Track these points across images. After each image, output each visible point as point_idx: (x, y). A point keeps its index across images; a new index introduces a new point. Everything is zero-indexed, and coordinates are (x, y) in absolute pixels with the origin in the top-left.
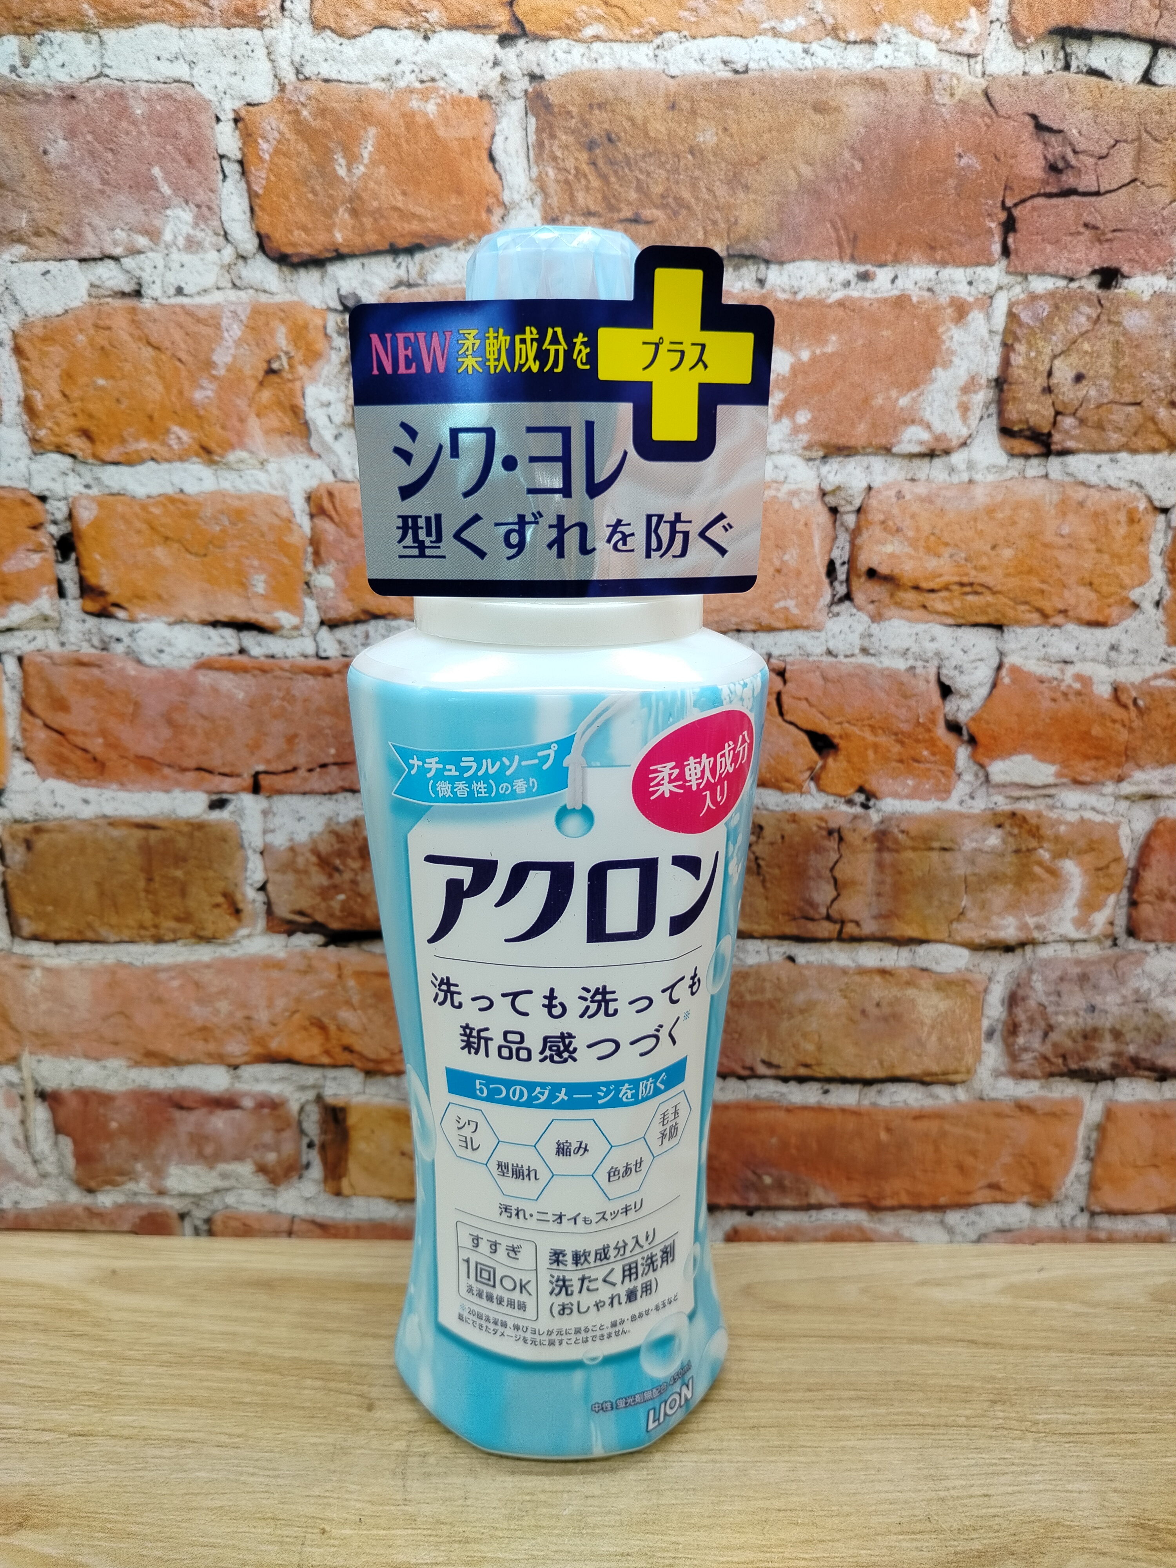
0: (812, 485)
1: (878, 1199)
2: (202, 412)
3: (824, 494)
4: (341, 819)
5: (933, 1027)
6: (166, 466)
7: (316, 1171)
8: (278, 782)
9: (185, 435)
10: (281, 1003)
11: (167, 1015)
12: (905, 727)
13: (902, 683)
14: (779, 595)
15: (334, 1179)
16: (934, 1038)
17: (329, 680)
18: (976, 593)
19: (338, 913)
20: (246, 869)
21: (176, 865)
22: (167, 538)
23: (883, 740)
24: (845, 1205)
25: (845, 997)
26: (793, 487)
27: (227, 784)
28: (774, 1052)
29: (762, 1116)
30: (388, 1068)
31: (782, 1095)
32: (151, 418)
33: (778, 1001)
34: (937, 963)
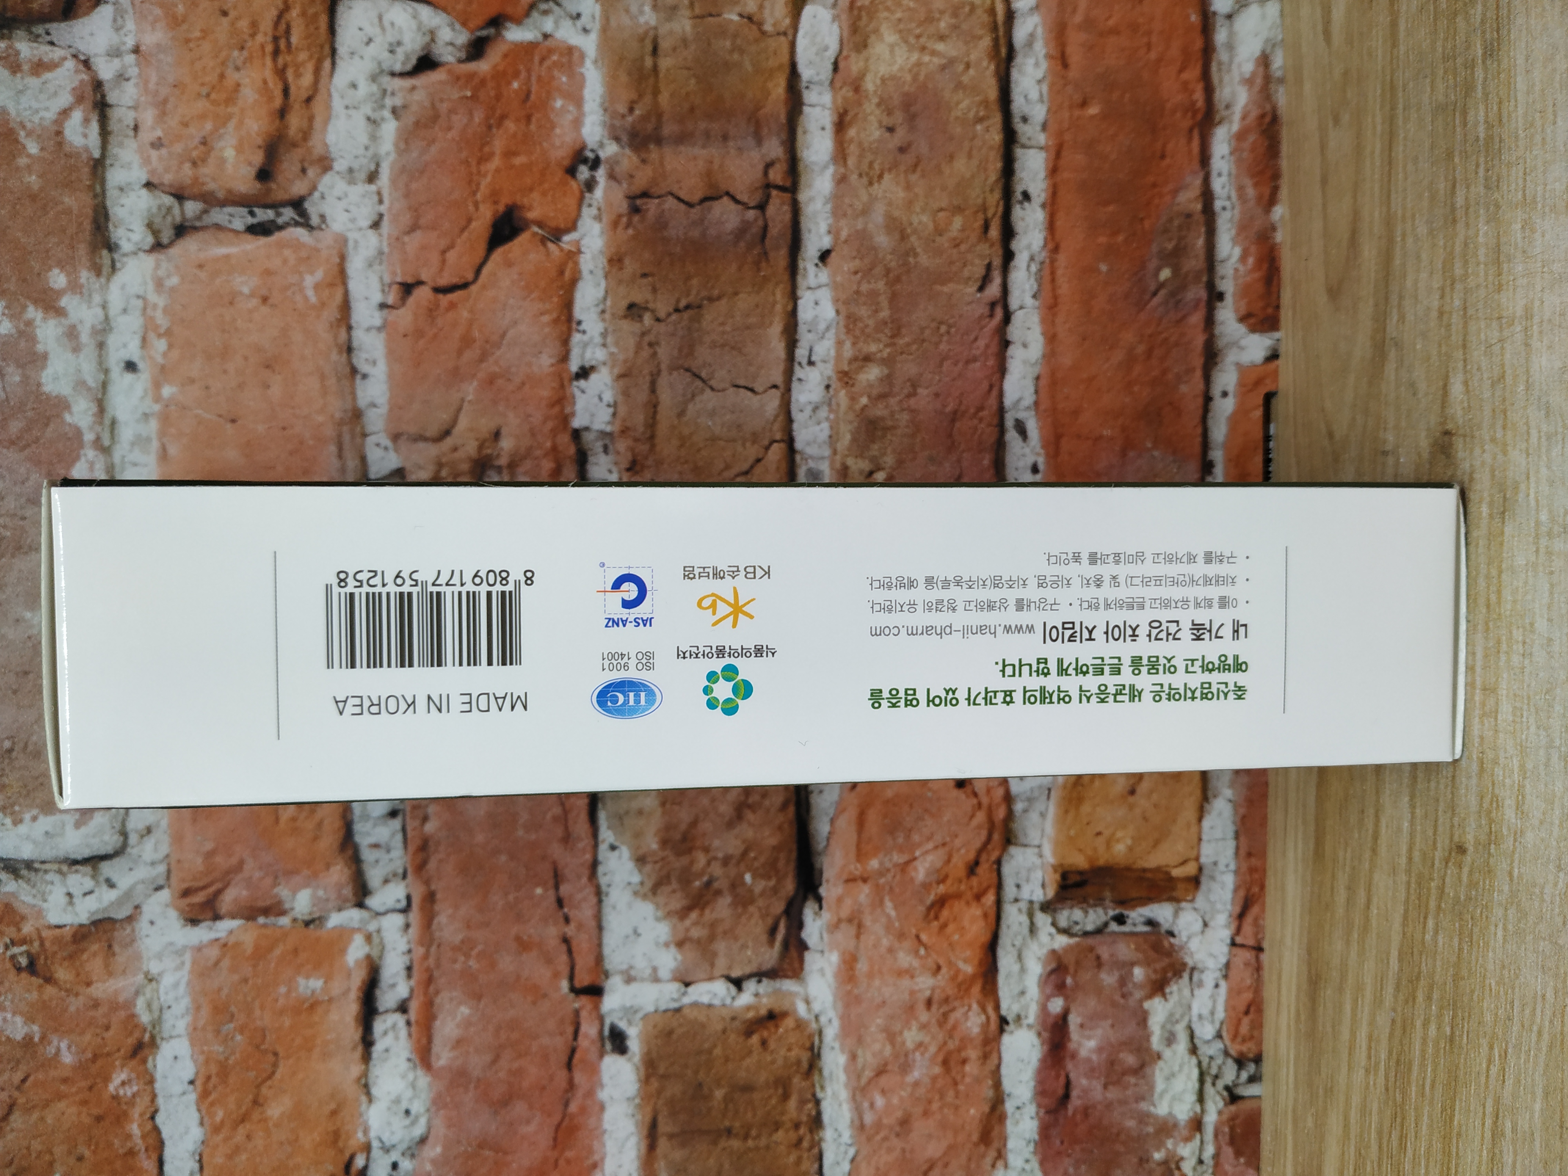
0: (148, 261)
1: (1195, 112)
2: (89, 1055)
3: (158, 246)
4: (636, 878)
5: (923, 49)
6: (160, 1101)
7: (1162, 912)
8: (583, 962)
9: (120, 1076)
10: (905, 959)
11: (926, 1113)
12: (478, 116)
13: (417, 124)
14: (298, 298)
15: (1173, 889)
16: (940, 47)
17: (439, 896)
18: (288, 32)
19: (772, 883)
20: (710, 1006)
21: (708, 1097)
22: (256, 1102)
23: (498, 144)
24: (1205, 160)
25: (881, 177)
26: (151, 287)
27: (589, 1029)
28: (966, 273)
29: (1065, 288)
30: (1001, 813)
31: (1032, 259)
32: (99, 1119)
33: (888, 271)
34: (826, 49)
